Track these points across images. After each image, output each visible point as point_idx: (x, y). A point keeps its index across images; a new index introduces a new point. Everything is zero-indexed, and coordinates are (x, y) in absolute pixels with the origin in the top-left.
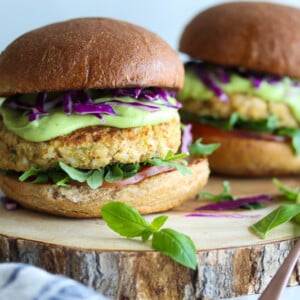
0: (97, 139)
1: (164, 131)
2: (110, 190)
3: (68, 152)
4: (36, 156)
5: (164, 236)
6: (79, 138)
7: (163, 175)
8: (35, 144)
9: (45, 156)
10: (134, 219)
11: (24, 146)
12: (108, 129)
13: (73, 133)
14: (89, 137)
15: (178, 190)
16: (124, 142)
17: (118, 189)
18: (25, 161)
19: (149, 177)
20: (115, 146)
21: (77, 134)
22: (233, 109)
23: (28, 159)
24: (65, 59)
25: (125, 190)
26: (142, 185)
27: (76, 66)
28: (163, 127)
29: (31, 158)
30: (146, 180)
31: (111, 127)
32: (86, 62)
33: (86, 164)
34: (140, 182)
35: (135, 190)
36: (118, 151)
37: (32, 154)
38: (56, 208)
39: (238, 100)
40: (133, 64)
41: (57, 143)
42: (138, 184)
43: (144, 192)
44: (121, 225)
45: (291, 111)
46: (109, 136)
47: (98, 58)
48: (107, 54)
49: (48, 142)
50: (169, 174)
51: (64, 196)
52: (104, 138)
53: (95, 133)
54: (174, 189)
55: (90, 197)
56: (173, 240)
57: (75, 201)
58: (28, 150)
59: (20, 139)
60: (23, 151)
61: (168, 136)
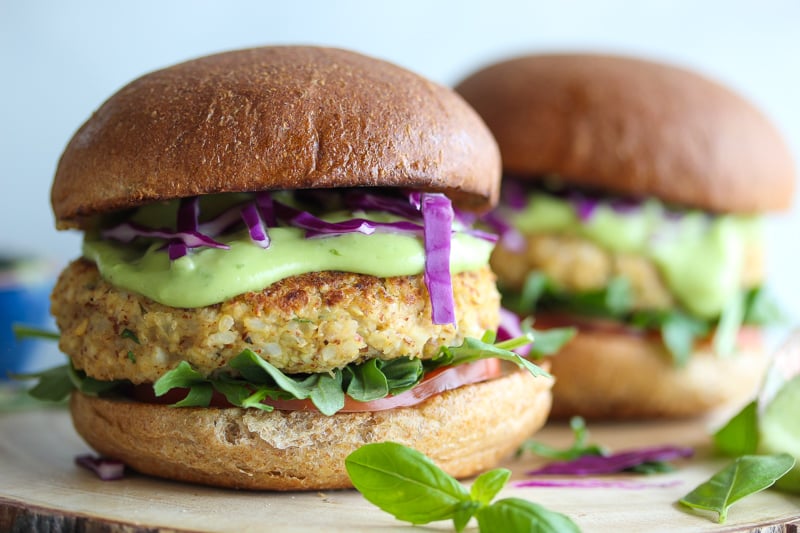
0: (332, 300)
1: (472, 290)
2: (360, 420)
3: (267, 329)
4: (186, 342)
5: (509, 513)
6: (289, 296)
7: (472, 389)
8: (186, 312)
9: (210, 341)
10: (433, 480)
11: (158, 319)
12: (353, 279)
13: (275, 286)
14: (312, 295)
15: (501, 426)
16: (393, 307)
17: (375, 418)
18: (159, 355)
19: (445, 393)
20: (375, 316)
21: (285, 290)
22: (533, 266)
23: (167, 349)
24: (262, 118)
25: (392, 419)
26: (428, 410)
27: (288, 133)
28: (468, 281)
29: (173, 348)
30: (439, 399)
31: (360, 275)
32: (311, 126)
33: (306, 358)
34: (424, 403)
35: (413, 420)
36: (379, 328)
37: (176, 338)
38: (232, 466)
39: (545, 249)
40: (414, 133)
41: (240, 309)
42: (419, 407)
43: (435, 425)
44: (400, 494)
45: (661, 274)
46: (358, 293)
47: (336, 116)
48: (355, 110)
49: (217, 307)
50: (484, 388)
51: (252, 436)
52: (349, 298)
53: (326, 288)
54: (493, 422)
55: (314, 437)
56: (534, 521)
57: (280, 445)
58: (167, 328)
59: (147, 304)
60: (153, 330)
61: (479, 300)
